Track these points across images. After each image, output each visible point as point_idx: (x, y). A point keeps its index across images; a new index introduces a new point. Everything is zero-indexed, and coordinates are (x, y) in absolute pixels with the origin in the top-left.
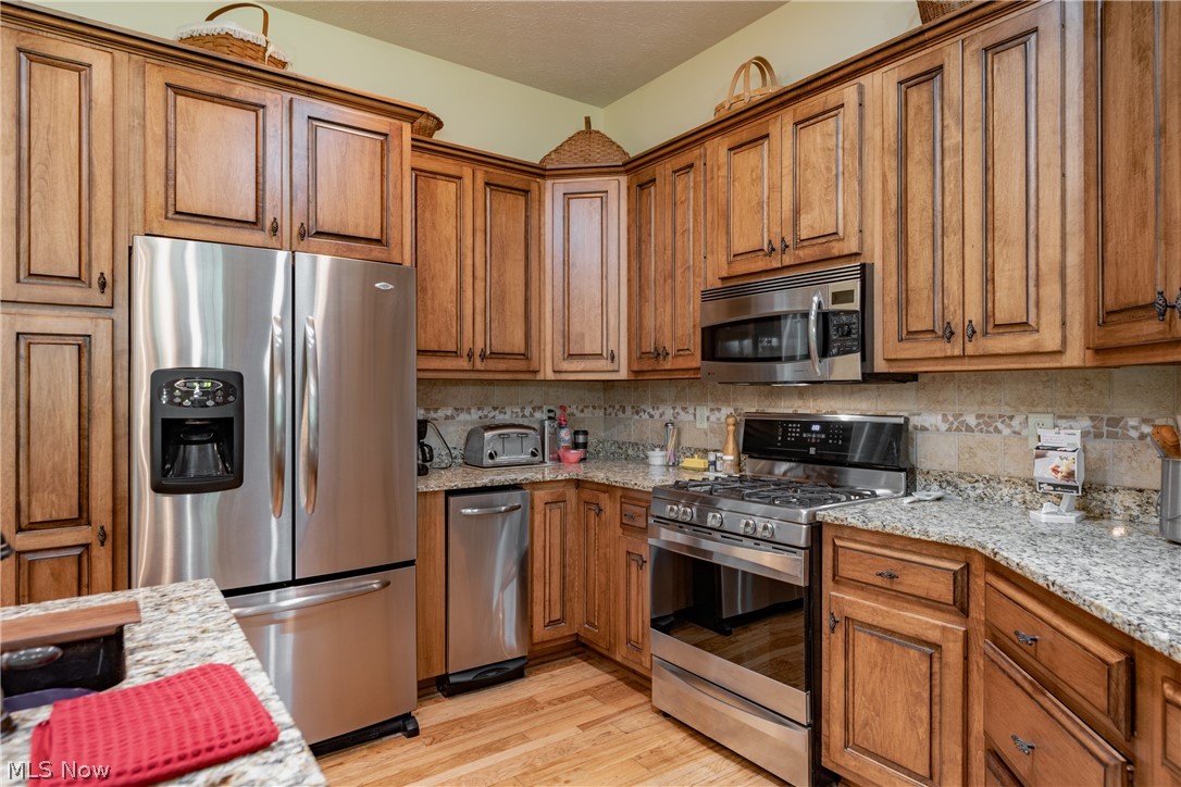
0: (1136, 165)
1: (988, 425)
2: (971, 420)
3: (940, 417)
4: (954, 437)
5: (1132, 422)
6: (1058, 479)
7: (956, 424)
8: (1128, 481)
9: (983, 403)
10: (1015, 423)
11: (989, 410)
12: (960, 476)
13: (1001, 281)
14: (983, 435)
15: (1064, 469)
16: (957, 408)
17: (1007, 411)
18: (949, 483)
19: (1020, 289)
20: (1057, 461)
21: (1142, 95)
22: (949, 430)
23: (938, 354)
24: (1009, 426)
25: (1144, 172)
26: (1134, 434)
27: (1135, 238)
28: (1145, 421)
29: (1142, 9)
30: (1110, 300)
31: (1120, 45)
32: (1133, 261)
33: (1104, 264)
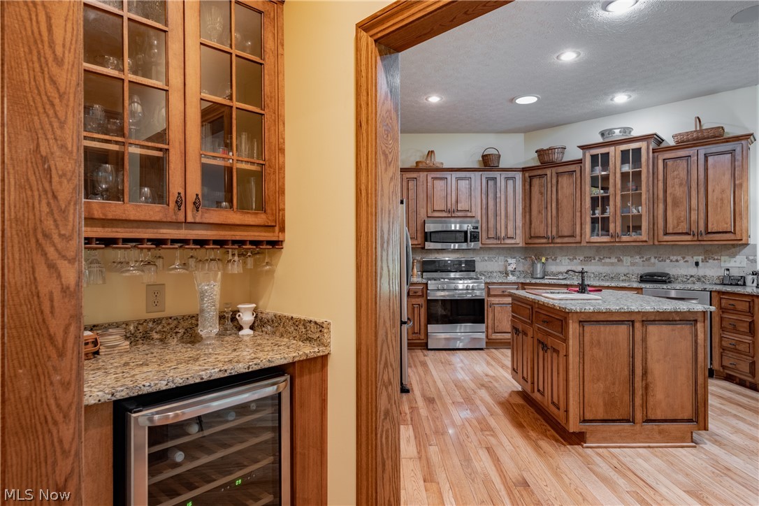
0: (540, 212)
1: (490, 259)
2: (486, 258)
4: (482, 263)
5: (517, 258)
6: (513, 270)
7: (483, 259)
9: (489, 254)
11: (490, 256)
12: (485, 272)
13: (509, 228)
14: (488, 262)
15: (514, 267)
16: (483, 256)
18: (482, 274)
19: (512, 230)
21: (541, 201)
23: (495, 243)
24: (495, 259)
25: (542, 214)
26: (518, 260)
27: (539, 225)
28: (520, 257)
29: (541, 186)
30: (532, 235)
31: (535, 189)
32: (539, 229)
33: (530, 228)
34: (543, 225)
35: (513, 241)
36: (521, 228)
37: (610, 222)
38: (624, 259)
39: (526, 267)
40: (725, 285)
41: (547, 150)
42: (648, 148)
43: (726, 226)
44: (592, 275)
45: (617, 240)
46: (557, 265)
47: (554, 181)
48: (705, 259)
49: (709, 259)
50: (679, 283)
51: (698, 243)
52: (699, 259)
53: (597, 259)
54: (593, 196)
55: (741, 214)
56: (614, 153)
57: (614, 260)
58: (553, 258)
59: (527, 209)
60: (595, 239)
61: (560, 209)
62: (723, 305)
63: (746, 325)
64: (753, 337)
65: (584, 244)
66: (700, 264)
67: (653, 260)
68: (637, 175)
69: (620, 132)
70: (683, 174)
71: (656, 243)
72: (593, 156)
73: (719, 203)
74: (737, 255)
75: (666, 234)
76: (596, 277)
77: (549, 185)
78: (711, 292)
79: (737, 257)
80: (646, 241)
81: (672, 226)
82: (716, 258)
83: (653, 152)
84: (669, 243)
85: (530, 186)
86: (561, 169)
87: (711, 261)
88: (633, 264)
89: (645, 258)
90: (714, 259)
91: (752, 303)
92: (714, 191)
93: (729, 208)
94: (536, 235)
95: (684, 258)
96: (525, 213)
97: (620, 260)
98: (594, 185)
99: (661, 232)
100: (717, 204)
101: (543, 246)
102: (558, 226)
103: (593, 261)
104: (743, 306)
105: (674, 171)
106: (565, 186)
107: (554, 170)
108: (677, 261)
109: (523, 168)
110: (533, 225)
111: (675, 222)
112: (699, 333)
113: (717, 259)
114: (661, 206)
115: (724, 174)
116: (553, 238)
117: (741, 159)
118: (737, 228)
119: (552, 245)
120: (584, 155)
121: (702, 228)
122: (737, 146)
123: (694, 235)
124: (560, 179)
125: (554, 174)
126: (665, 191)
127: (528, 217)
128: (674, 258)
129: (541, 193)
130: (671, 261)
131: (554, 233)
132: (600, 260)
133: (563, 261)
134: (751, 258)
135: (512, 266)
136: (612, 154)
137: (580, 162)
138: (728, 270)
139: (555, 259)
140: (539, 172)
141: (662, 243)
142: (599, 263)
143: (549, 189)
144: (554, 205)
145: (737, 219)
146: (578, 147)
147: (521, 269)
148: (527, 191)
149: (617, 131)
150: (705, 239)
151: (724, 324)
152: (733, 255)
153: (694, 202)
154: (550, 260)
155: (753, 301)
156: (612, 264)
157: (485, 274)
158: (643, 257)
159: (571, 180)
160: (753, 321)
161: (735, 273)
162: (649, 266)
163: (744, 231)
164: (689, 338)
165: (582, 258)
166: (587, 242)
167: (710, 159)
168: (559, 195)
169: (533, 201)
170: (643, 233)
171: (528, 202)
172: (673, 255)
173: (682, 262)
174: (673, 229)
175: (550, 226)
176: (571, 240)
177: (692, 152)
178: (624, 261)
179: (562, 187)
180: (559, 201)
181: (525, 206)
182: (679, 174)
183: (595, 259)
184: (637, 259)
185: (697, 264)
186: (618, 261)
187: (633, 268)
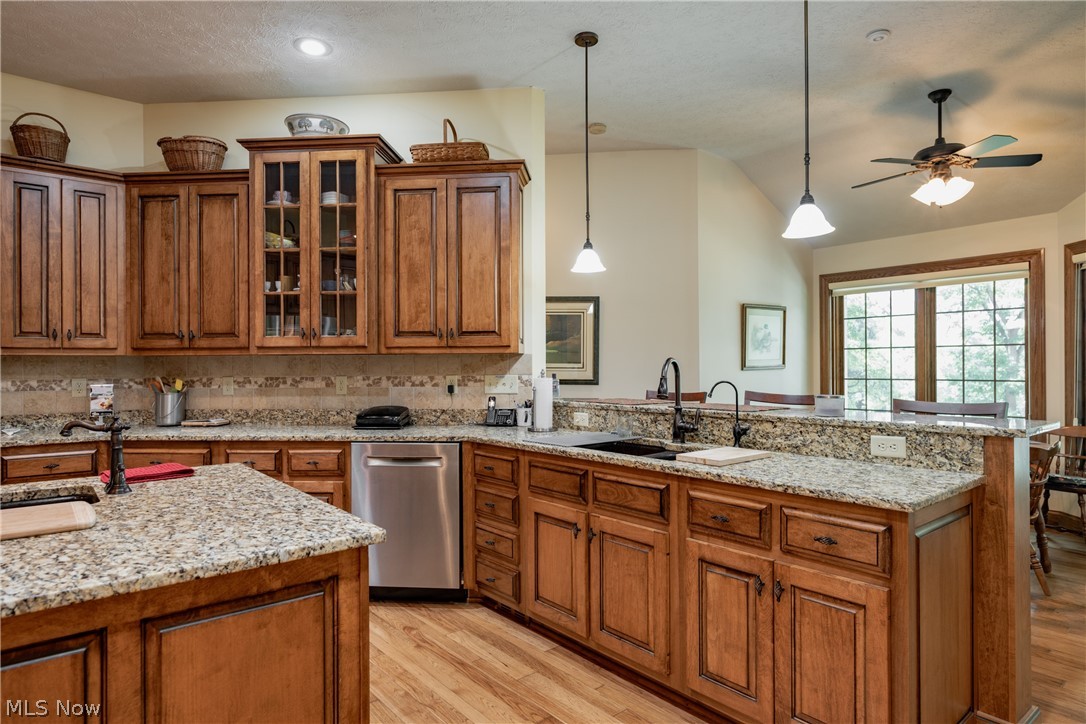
0: (163, 278)
1: (45, 386)
2: (34, 384)
3: (10, 383)
4: (21, 395)
5: (125, 381)
6: (104, 409)
7: (22, 386)
8: (123, 408)
9: (42, 374)
10: (64, 384)
11: (47, 377)
12: (28, 417)
13: (86, 312)
14: (42, 392)
15: (107, 403)
16: (23, 378)
17: (59, 377)
18: (19, 422)
19: (96, 317)
20: (103, 400)
21: (167, 253)
22: (17, 390)
23: (45, 346)
24: (60, 386)
25: (168, 283)
26: (126, 386)
27: (163, 307)
28: (131, 380)
29: (167, 220)
30: (147, 329)
31: (154, 227)
32: (162, 315)
33: (143, 314)
34: (171, 307)
35: (98, 343)
36: (121, 314)
37: (301, 306)
38: (337, 381)
39: (146, 400)
40: (489, 425)
41: (180, 141)
42: (368, 164)
43: (487, 320)
44: (280, 416)
45: (314, 343)
46: (213, 394)
47: (194, 212)
48: (463, 380)
49: (469, 380)
50: (425, 425)
51: (448, 351)
52: (454, 379)
53: (289, 381)
54: (271, 250)
55: (508, 302)
56: (309, 162)
57: (319, 384)
58: (204, 380)
59: (136, 271)
60: (276, 340)
61: (206, 274)
62: (477, 467)
63: (508, 505)
64: (518, 528)
65: (253, 351)
66: (456, 389)
67: (384, 383)
68: (349, 215)
69: (321, 125)
70: (425, 222)
71: (383, 350)
72: (268, 166)
73: (478, 279)
74: (506, 373)
75: (399, 333)
76: (286, 418)
77: (184, 221)
78: (461, 443)
79: (506, 376)
80: (364, 347)
81: (407, 318)
82: (478, 378)
83: (378, 174)
84: (403, 351)
85: (143, 218)
86: (209, 188)
87: (471, 384)
88: (352, 391)
89: (372, 378)
90: (476, 381)
91: (515, 463)
92: (470, 257)
93: (492, 289)
94: (155, 330)
95: (432, 379)
96: (132, 278)
97: (330, 384)
98: (272, 224)
99: (391, 330)
100: (475, 281)
101: (173, 353)
102: (201, 312)
103: (281, 386)
104: (503, 470)
105: (410, 215)
106: (216, 225)
107: (194, 188)
108: (422, 384)
109: (125, 176)
110: (148, 307)
111: (413, 311)
112: (344, 612)
113: (480, 381)
114: (391, 278)
115: (485, 230)
116: (192, 338)
117: (508, 203)
118: (504, 326)
119: (191, 353)
120: (252, 161)
121: (453, 325)
122: (502, 181)
123: (441, 336)
124: (206, 209)
125: (193, 196)
126: (397, 252)
127: (136, 288)
128: (417, 379)
129: (167, 237)
130: (413, 385)
131: (194, 327)
132: (295, 383)
133: (225, 388)
134: (525, 378)
135: (101, 400)
136: (304, 167)
137: (243, 176)
138: (494, 399)
139: (209, 383)
140: (162, 189)
141: (393, 351)
142: (294, 390)
143: (184, 229)
144: (194, 264)
145: (504, 309)
146: (241, 142)
147: (135, 406)
148: (134, 229)
149: (315, 122)
150: (458, 344)
151: (481, 504)
152: (502, 373)
153: (441, 274)
154: (198, 387)
155: (518, 460)
156: (316, 392)
157: (29, 421)
158: (368, 378)
159: (229, 212)
160: (518, 497)
161: (505, 404)
162: (378, 394)
163: (512, 330)
164: (314, 635)
165: (261, 380)
166: (259, 348)
167: (465, 198)
168: (205, 244)
169: (148, 252)
170: (358, 331)
171: (137, 254)
172: (417, 374)
173: (428, 386)
174: (410, 323)
175: (185, 310)
176: (229, 342)
177: (438, 181)
178: (338, 386)
179: (211, 228)
180: (205, 258)
181: (132, 263)
182: (417, 221)
183: (285, 383)
184: (359, 382)
185: (451, 389)
186: (327, 385)
187: (353, 398)
